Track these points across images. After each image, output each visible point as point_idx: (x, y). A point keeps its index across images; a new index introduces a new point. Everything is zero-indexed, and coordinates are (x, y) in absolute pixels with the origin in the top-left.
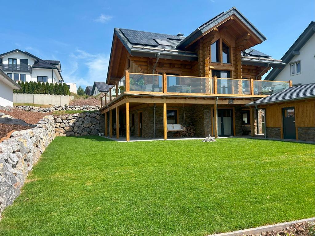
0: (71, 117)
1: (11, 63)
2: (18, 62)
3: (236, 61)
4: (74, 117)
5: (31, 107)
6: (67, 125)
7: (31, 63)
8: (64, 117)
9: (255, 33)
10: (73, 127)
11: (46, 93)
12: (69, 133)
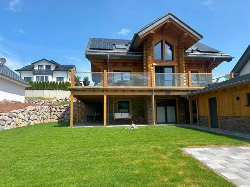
0: (62, 107)
1: (40, 69)
2: (44, 68)
3: (178, 57)
4: (65, 107)
5: (39, 100)
6: (60, 113)
7: (53, 68)
8: (57, 107)
9: (191, 32)
10: (64, 115)
11: (52, 89)
12: (60, 120)
